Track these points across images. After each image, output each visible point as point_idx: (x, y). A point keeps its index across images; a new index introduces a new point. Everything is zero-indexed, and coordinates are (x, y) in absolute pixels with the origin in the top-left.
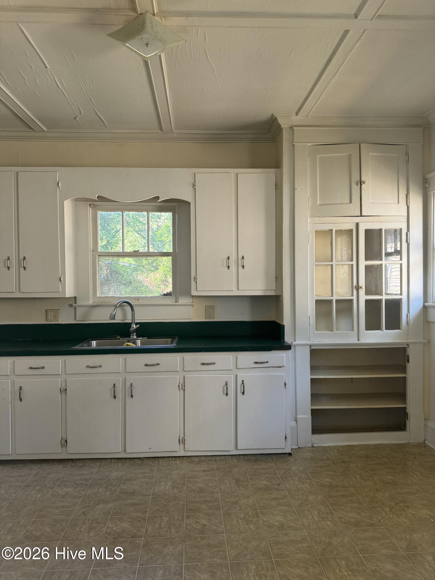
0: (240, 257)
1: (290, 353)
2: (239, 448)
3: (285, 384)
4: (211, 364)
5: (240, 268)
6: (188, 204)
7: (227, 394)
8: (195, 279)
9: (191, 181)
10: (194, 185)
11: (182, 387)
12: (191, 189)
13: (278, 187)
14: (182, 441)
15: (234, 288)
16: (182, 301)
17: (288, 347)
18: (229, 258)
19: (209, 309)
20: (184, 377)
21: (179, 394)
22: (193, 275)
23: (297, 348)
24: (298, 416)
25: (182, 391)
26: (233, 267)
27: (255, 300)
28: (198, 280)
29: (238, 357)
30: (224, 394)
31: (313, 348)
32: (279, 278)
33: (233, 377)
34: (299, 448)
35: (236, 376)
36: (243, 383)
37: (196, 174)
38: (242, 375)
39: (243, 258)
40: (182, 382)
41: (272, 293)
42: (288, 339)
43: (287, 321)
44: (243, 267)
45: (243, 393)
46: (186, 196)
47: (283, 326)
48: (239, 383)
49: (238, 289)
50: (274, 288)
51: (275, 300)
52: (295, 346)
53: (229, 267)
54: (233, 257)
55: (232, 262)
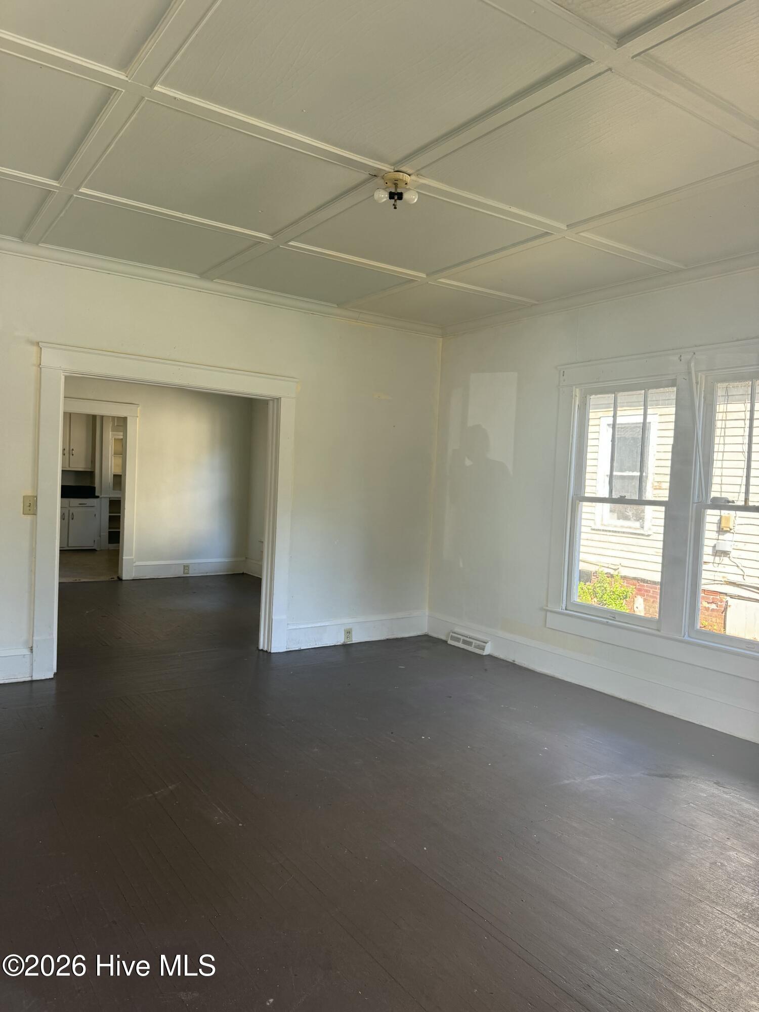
0: (71, 449)
1: (98, 500)
2: (69, 546)
3: (95, 515)
5: (71, 455)
15: (67, 466)
17: (98, 497)
18: (64, 449)
23: (102, 499)
24: (102, 534)
26: (67, 455)
27: (77, 473)
29: (70, 501)
31: (111, 499)
33: (67, 511)
35: (69, 511)
36: (73, 514)
38: (72, 510)
39: (73, 450)
41: (90, 470)
42: (97, 493)
43: (97, 485)
44: (73, 455)
45: (73, 519)
47: (95, 488)
48: (71, 514)
49: (69, 467)
50: (90, 467)
51: (91, 474)
52: (101, 498)
53: (64, 454)
54: (67, 449)
55: (67, 452)
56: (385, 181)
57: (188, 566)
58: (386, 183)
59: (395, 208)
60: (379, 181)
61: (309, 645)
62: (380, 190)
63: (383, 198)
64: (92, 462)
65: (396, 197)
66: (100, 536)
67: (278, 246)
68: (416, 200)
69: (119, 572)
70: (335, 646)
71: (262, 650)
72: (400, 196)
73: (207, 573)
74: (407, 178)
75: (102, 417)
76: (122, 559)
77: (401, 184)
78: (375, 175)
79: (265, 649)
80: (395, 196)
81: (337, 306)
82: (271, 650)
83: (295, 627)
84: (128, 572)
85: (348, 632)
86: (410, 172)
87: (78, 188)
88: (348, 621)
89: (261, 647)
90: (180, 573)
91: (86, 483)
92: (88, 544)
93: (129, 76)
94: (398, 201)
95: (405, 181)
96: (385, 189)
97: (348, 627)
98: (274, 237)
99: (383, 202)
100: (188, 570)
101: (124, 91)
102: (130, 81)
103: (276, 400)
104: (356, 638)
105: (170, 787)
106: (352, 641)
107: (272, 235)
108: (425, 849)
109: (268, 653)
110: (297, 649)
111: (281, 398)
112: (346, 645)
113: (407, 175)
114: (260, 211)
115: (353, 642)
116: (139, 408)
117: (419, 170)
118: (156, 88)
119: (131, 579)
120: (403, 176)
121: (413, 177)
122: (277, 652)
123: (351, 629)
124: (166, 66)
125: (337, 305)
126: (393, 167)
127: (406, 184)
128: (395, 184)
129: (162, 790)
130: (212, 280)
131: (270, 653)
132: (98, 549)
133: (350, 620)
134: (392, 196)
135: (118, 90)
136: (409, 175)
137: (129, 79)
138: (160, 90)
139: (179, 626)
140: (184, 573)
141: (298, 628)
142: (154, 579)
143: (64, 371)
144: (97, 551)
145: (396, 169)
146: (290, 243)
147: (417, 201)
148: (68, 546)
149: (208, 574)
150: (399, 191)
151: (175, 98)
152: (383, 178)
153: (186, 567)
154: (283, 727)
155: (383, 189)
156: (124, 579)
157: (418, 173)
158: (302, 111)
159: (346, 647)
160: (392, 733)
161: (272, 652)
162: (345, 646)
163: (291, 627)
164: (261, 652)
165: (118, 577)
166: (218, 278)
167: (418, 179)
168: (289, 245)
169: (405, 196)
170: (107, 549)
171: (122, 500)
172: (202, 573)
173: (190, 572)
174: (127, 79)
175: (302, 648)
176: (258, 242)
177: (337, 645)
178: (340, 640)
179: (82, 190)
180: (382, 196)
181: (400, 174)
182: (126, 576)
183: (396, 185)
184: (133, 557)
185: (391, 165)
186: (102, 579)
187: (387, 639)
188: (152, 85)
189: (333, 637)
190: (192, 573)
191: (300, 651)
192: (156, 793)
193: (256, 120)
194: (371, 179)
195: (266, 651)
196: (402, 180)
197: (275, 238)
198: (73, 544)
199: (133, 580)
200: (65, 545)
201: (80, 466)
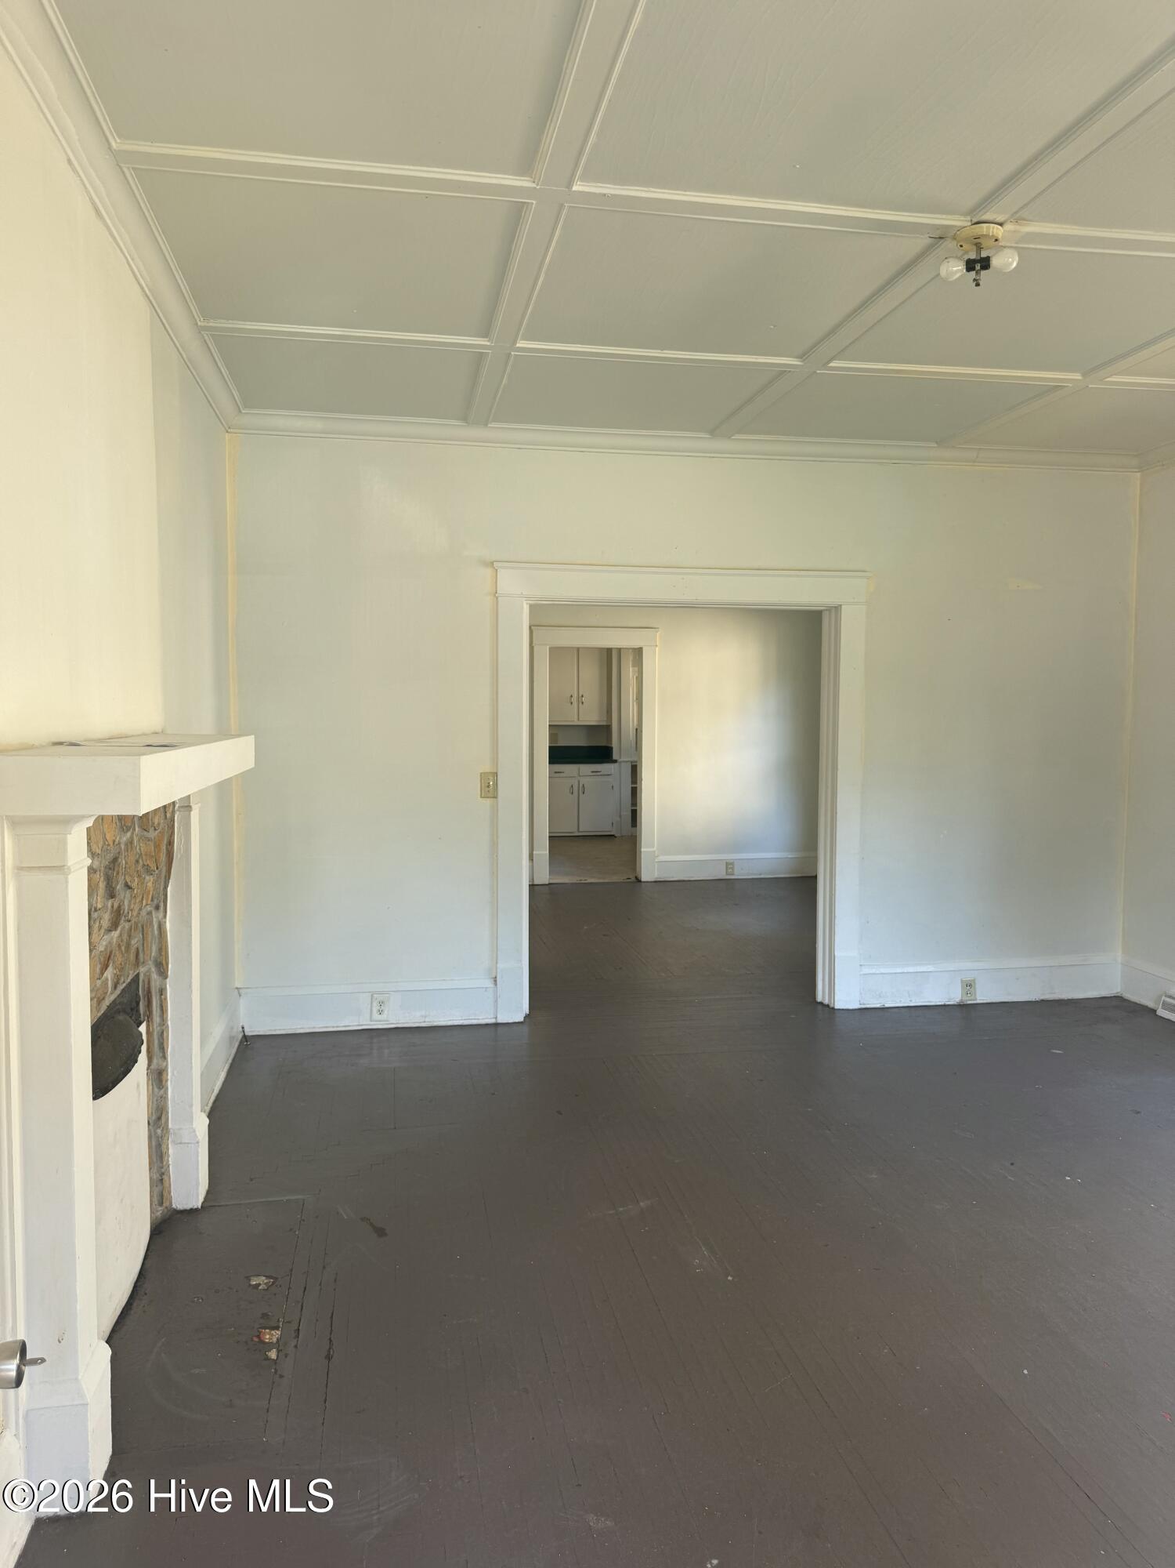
0: (580, 695)
1: (616, 765)
2: (581, 830)
3: (613, 787)
5: (580, 704)
7: (573, 793)
15: (576, 720)
17: (616, 761)
18: (572, 696)
19: (554, 737)
23: (623, 764)
24: (622, 813)
26: (575, 703)
27: (589, 728)
29: (580, 768)
31: (629, 763)
32: (609, 712)
33: (576, 782)
34: (623, 835)
35: (579, 782)
36: (583, 786)
38: (583, 781)
39: (582, 697)
41: (605, 723)
42: (615, 757)
43: (615, 744)
44: (583, 703)
45: (584, 793)
47: (612, 748)
48: (581, 785)
49: (579, 720)
50: (605, 719)
51: (606, 729)
52: (620, 762)
53: (572, 703)
54: (575, 696)
55: (575, 700)
56: (958, 242)
57: (732, 864)
58: (961, 246)
59: (978, 285)
60: (950, 244)
61: (898, 1001)
62: (950, 260)
63: (957, 272)
64: (607, 712)
65: (978, 267)
66: (620, 816)
67: (815, 372)
68: (1015, 264)
69: (638, 869)
70: (945, 1005)
71: (821, 1003)
72: (985, 263)
73: (760, 874)
74: (998, 231)
75: (619, 650)
76: (641, 852)
77: (984, 243)
78: (940, 236)
79: (826, 1002)
80: (978, 264)
81: (936, 445)
82: (834, 1004)
83: (873, 971)
84: (649, 872)
85: (969, 985)
86: (1000, 219)
87: (515, 342)
88: (967, 967)
89: (819, 998)
90: (722, 875)
91: (601, 742)
92: (606, 828)
93: (536, 181)
94: (983, 272)
95: (993, 236)
96: (959, 258)
97: (968, 977)
98: (804, 360)
99: (956, 279)
100: (733, 869)
101: (534, 202)
102: (538, 187)
103: (833, 611)
104: (985, 994)
105: (642, 1204)
106: (976, 1000)
107: (800, 357)
108: (1026, 1372)
109: (829, 1009)
110: (878, 1006)
111: (841, 605)
112: (964, 1005)
113: (996, 226)
114: (772, 327)
115: (978, 1002)
116: (658, 634)
117: (1016, 213)
118: (575, 188)
119: (653, 880)
120: (988, 228)
121: (1009, 227)
122: (844, 1008)
123: (974, 981)
124: (580, 154)
125: (937, 443)
126: (969, 218)
127: (996, 240)
128: (976, 244)
129: (630, 1207)
130: (730, 437)
131: (833, 1008)
132: (618, 834)
133: (969, 965)
134: (970, 266)
135: (528, 203)
136: (1001, 224)
137: (537, 185)
138: (581, 189)
139: (703, 956)
140: (727, 874)
141: (878, 972)
142: (684, 881)
143: (528, 598)
144: (616, 837)
145: (975, 220)
146: (831, 365)
147: (1018, 264)
148: (579, 831)
149: (762, 876)
150: (984, 254)
151: (605, 195)
152: (954, 238)
153: (729, 865)
154: (828, 1132)
155: (957, 257)
156: (642, 880)
157: (1018, 219)
158: (794, 166)
159: (965, 1010)
160: (1012, 1164)
161: (836, 1007)
162: (962, 1006)
163: (866, 970)
164: (820, 1007)
165: (636, 878)
166: (740, 432)
167: (1018, 227)
168: (831, 367)
169: (995, 262)
170: (630, 834)
171: (638, 764)
172: (752, 874)
173: (736, 872)
174: (534, 185)
175: (887, 1005)
176: (782, 372)
177: (949, 1005)
178: (952, 995)
179: (521, 344)
180: (955, 269)
181: (983, 227)
182: (647, 875)
183: (979, 248)
184: (655, 849)
185: (965, 214)
186: (615, 879)
187: (1043, 1000)
188: (570, 185)
189: (940, 991)
190: (739, 873)
191: (883, 1009)
192: (621, 1209)
193: (728, 196)
194: (937, 244)
195: (828, 1006)
196: (986, 236)
197: (806, 361)
198: (586, 828)
199: (655, 882)
200: (576, 830)
201: (592, 718)
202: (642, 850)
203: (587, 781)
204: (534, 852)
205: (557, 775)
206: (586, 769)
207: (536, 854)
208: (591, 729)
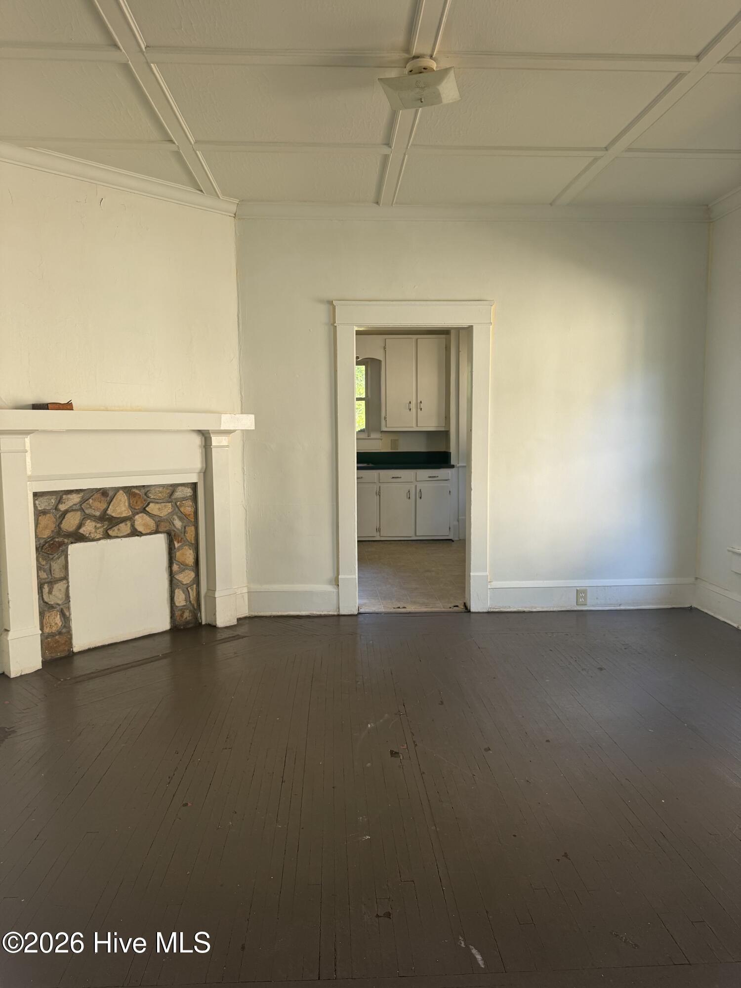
0: (419, 401)
1: (453, 470)
2: (417, 535)
3: (450, 492)
4: (398, 478)
5: (419, 410)
6: (380, 361)
7: (409, 498)
8: (385, 418)
9: (383, 345)
10: (385, 348)
11: (379, 494)
12: (382, 351)
13: (448, 349)
14: (378, 530)
15: (414, 425)
16: (373, 436)
17: (453, 467)
18: (410, 403)
19: (394, 443)
20: (380, 487)
21: (376, 498)
22: (383, 415)
23: (460, 469)
24: (460, 518)
25: (378, 496)
26: (414, 410)
27: (429, 434)
28: (387, 419)
29: (418, 473)
30: (407, 498)
32: (447, 418)
33: (413, 487)
34: (460, 540)
35: (416, 486)
36: (420, 491)
37: (387, 340)
38: (420, 486)
39: (421, 402)
40: (378, 490)
41: (443, 429)
42: (453, 462)
43: (453, 450)
44: (421, 409)
45: (421, 498)
46: (379, 356)
47: (450, 453)
48: (418, 490)
49: (417, 426)
50: (443, 425)
51: (445, 435)
52: (458, 467)
53: (410, 409)
54: (414, 402)
55: (413, 406)
57: (585, 592)
66: (458, 521)
84: (480, 600)
90: (570, 604)
91: (439, 448)
100: (585, 598)
116: (494, 309)
119: (485, 610)
132: (456, 539)
140: (577, 604)
142: (523, 612)
144: (453, 541)
149: (622, 608)
153: (581, 593)
156: (473, 610)
172: (611, 605)
173: (589, 601)
184: (487, 573)
190: (592, 604)
198: (425, 531)
199: (488, 612)
200: (412, 534)
201: (430, 423)
202: (472, 574)
203: (423, 486)
204: (340, 577)
205: (394, 480)
206: (423, 474)
207: (341, 578)
208: (430, 435)
